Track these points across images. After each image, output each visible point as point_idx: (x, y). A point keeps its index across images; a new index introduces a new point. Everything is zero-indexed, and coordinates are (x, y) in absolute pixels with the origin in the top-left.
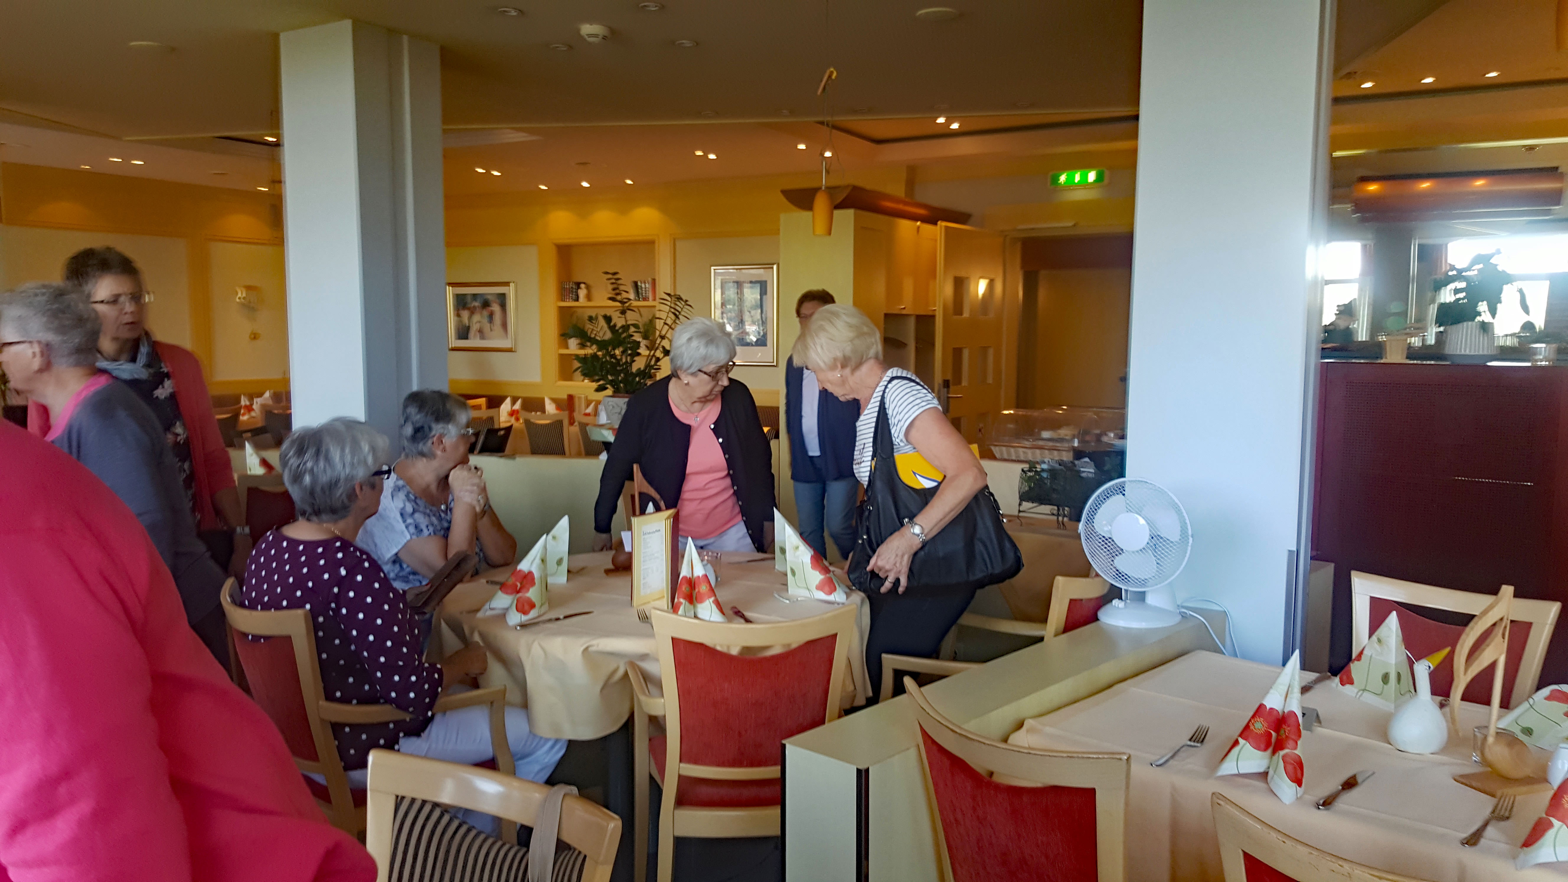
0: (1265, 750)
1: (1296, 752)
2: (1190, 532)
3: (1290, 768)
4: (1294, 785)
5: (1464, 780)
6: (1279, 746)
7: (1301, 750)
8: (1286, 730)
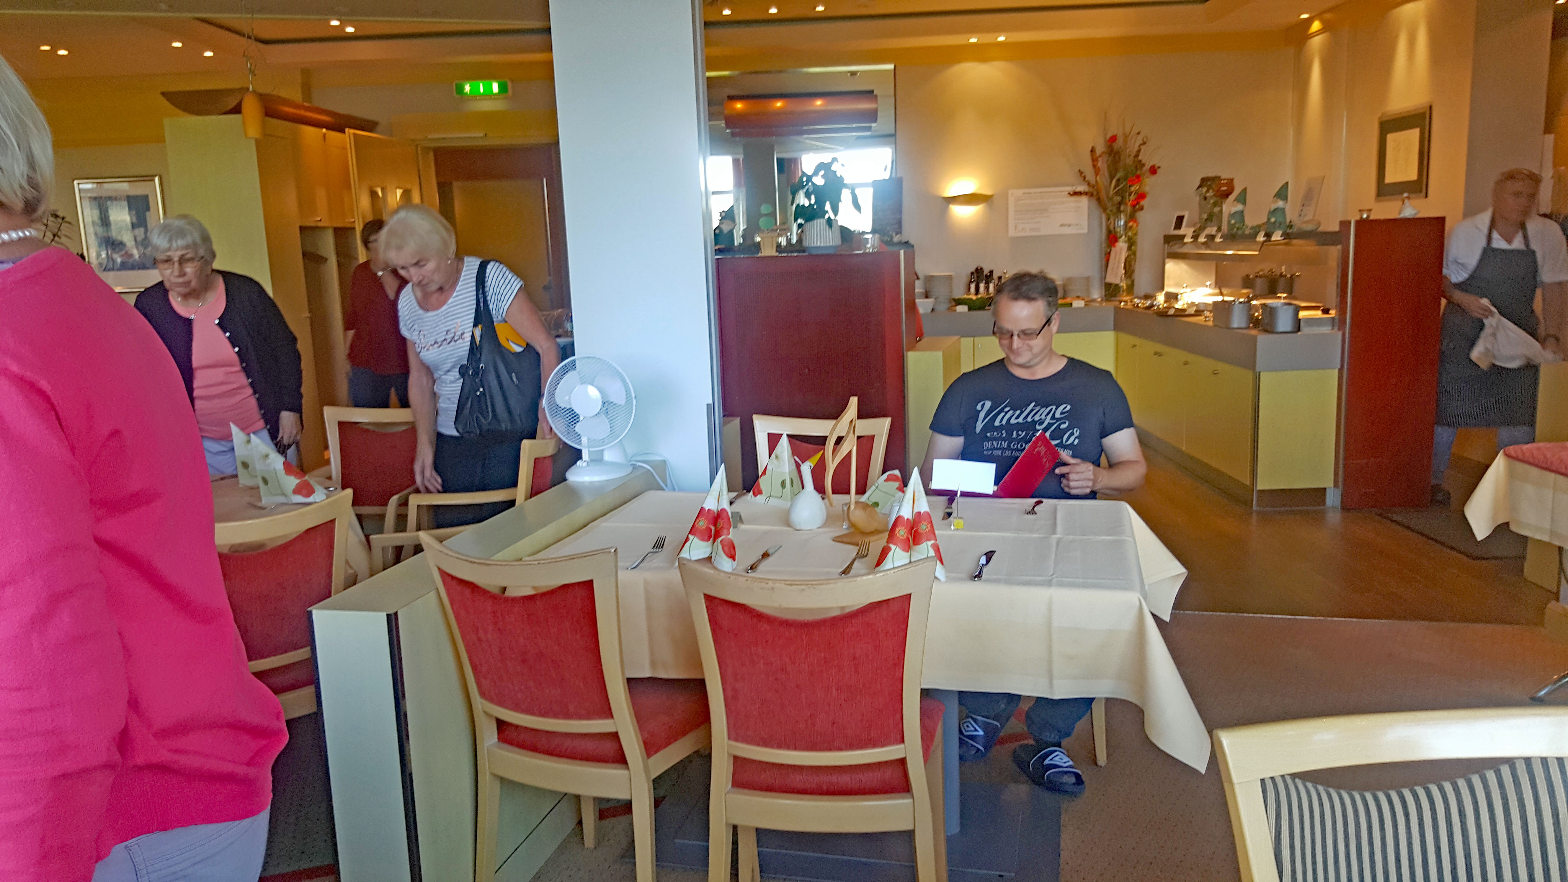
0: (708, 541)
1: (730, 536)
2: (633, 396)
3: (726, 549)
4: (730, 560)
5: (838, 540)
6: (717, 535)
7: (732, 535)
8: (721, 523)
